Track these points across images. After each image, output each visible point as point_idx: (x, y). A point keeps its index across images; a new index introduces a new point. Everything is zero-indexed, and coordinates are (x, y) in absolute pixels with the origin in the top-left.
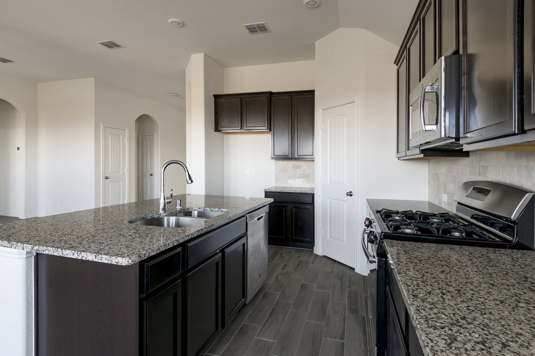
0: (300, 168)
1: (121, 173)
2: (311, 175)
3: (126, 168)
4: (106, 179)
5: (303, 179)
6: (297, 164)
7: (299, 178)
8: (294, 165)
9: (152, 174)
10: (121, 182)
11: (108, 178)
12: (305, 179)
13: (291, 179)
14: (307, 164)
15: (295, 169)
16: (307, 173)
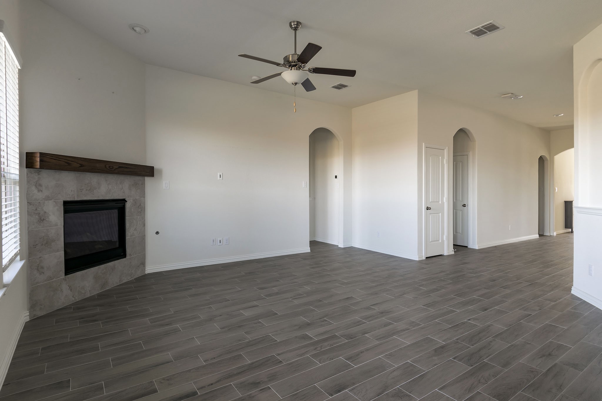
1: (440, 202)
3: (445, 197)
4: (427, 209)
9: (465, 205)
10: (440, 214)
11: (430, 209)
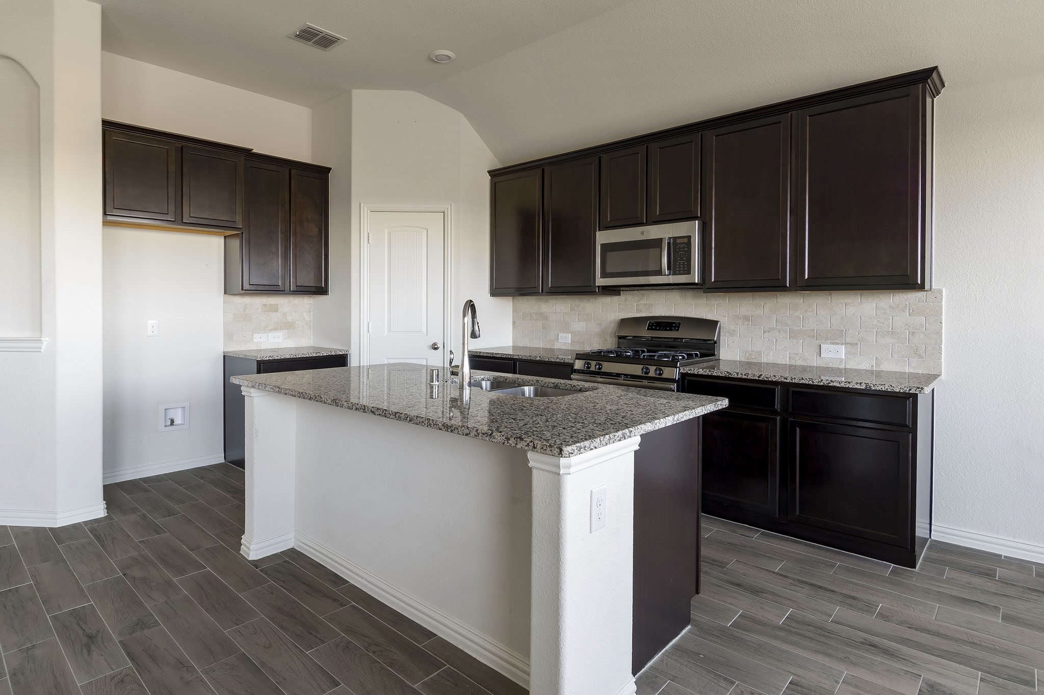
0: (277, 311)
2: (297, 322)
5: (282, 331)
6: (272, 303)
7: (274, 329)
8: (265, 305)
12: (286, 331)
13: (259, 333)
14: (290, 302)
15: (268, 312)
16: (289, 319)
